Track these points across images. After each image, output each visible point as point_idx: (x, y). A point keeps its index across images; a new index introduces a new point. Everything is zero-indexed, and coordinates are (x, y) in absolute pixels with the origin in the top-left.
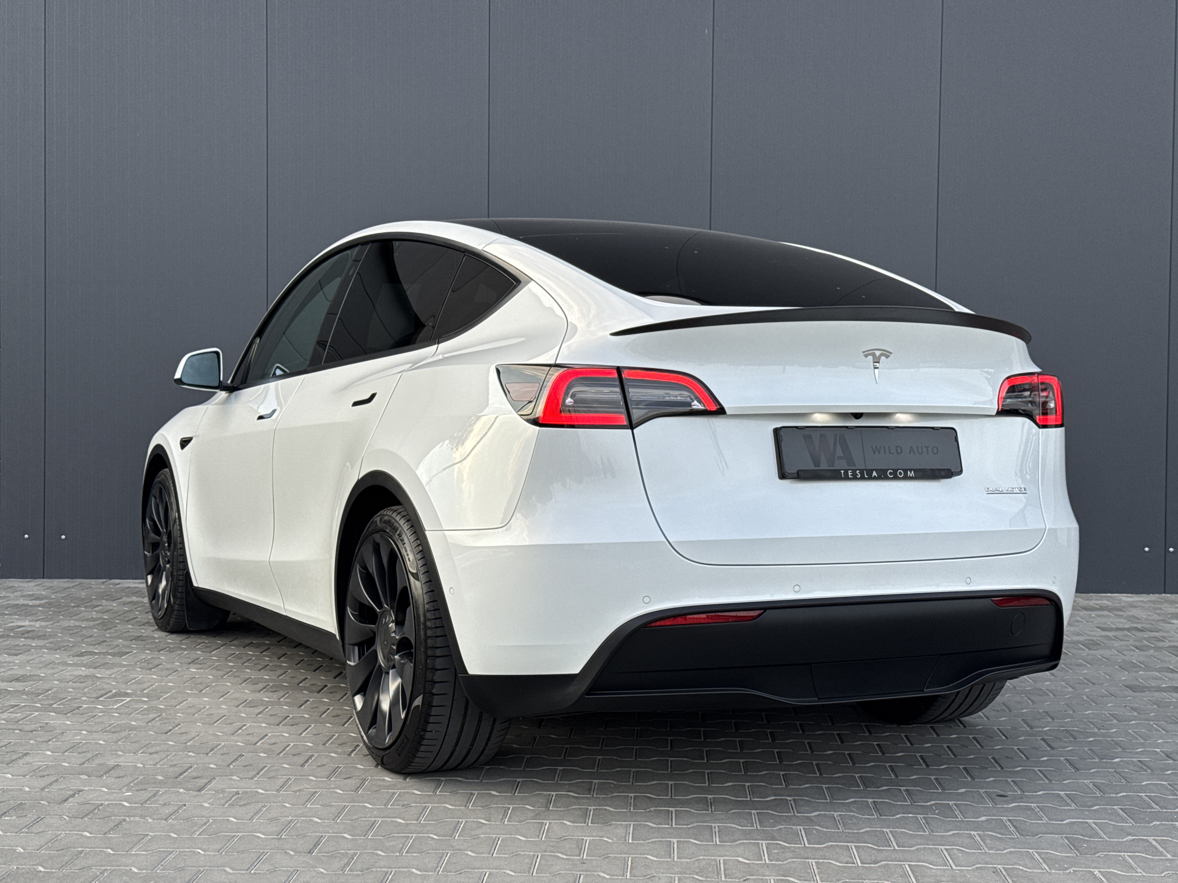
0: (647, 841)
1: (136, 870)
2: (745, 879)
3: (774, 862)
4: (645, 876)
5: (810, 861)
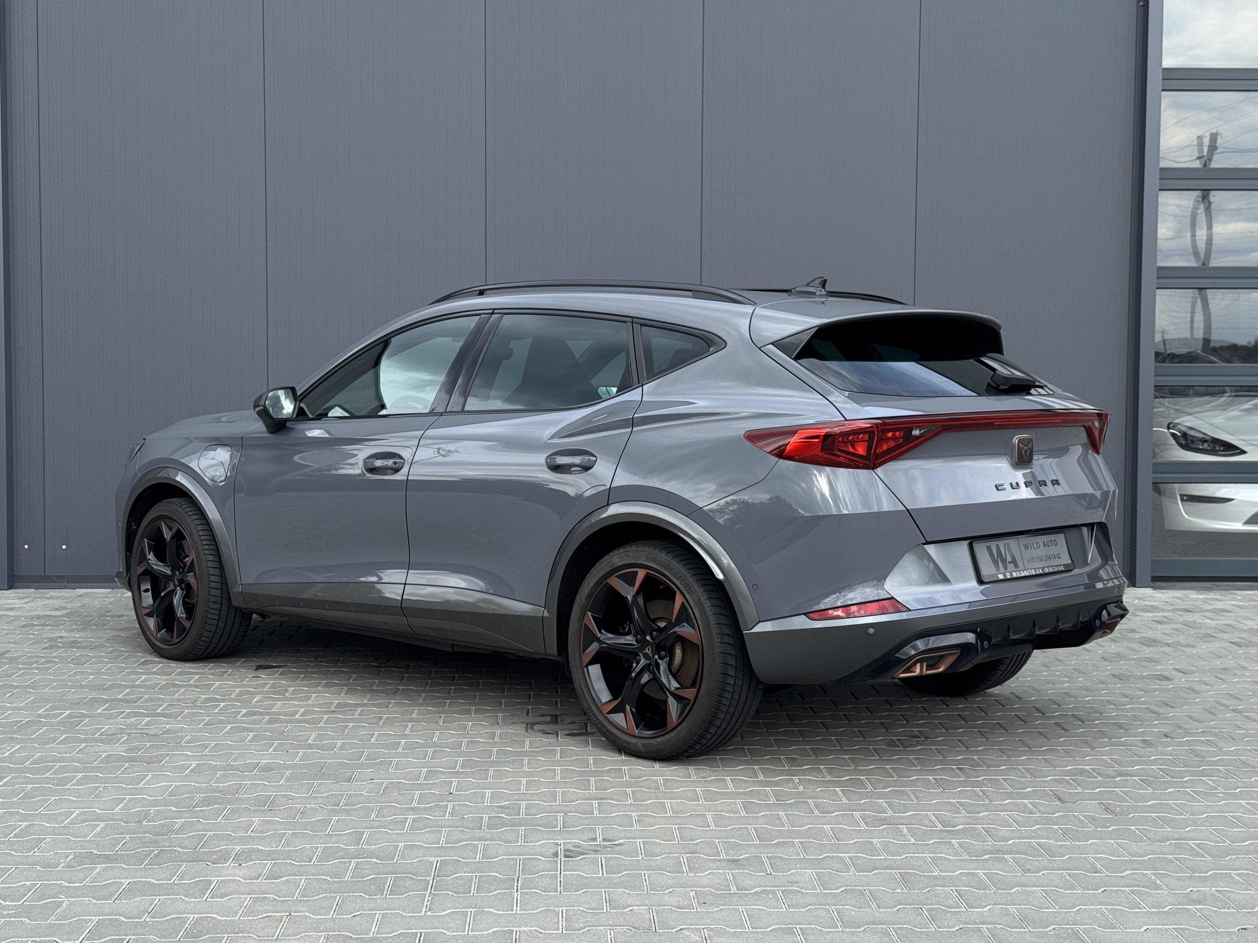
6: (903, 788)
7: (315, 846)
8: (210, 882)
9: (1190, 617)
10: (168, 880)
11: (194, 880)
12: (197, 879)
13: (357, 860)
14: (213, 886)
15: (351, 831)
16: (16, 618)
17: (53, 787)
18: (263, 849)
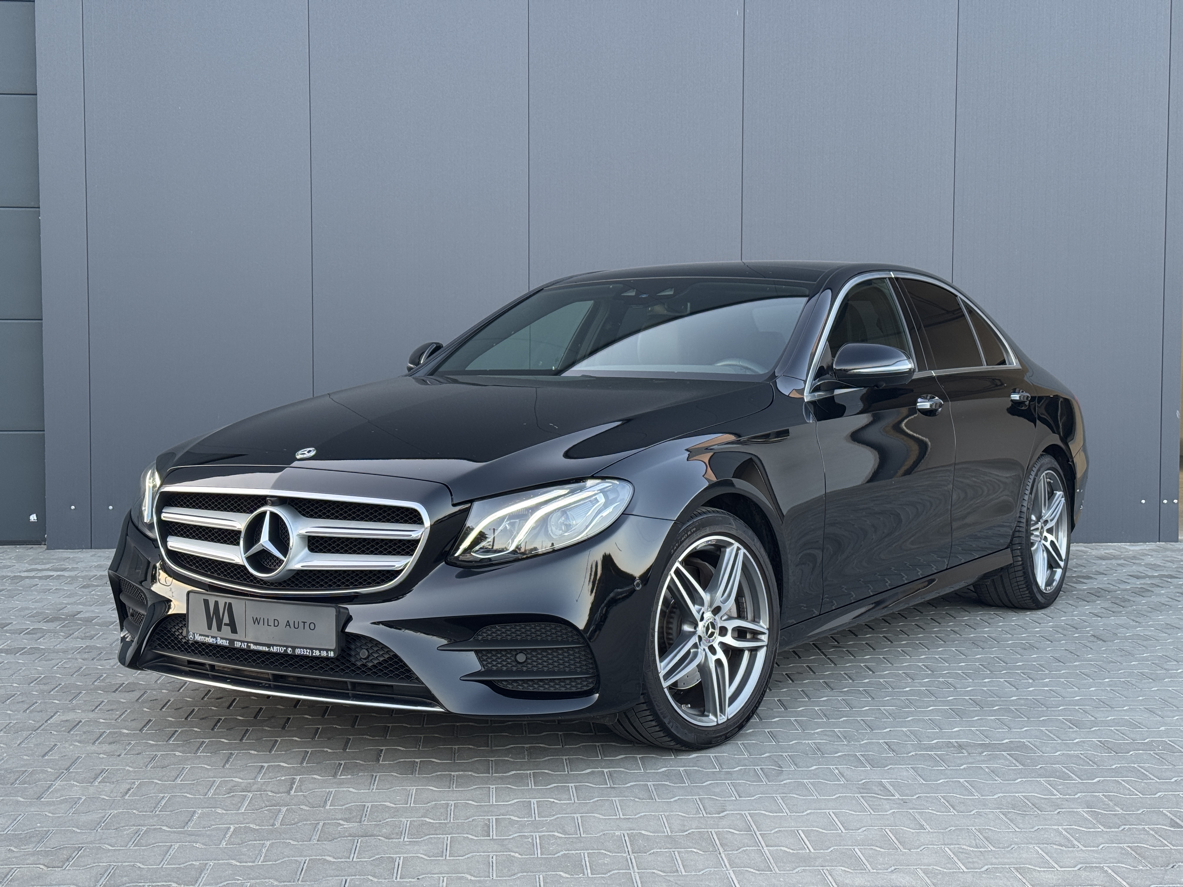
0: (939, 782)
1: (516, 819)
2: (1057, 811)
3: (1067, 797)
4: (970, 812)
5: (1096, 794)
7: (486, 818)
8: (393, 860)
10: (346, 858)
11: (374, 858)
12: (377, 856)
13: (537, 834)
14: (397, 864)
15: (516, 801)
16: (74, 578)
17: (180, 754)
18: (432, 821)
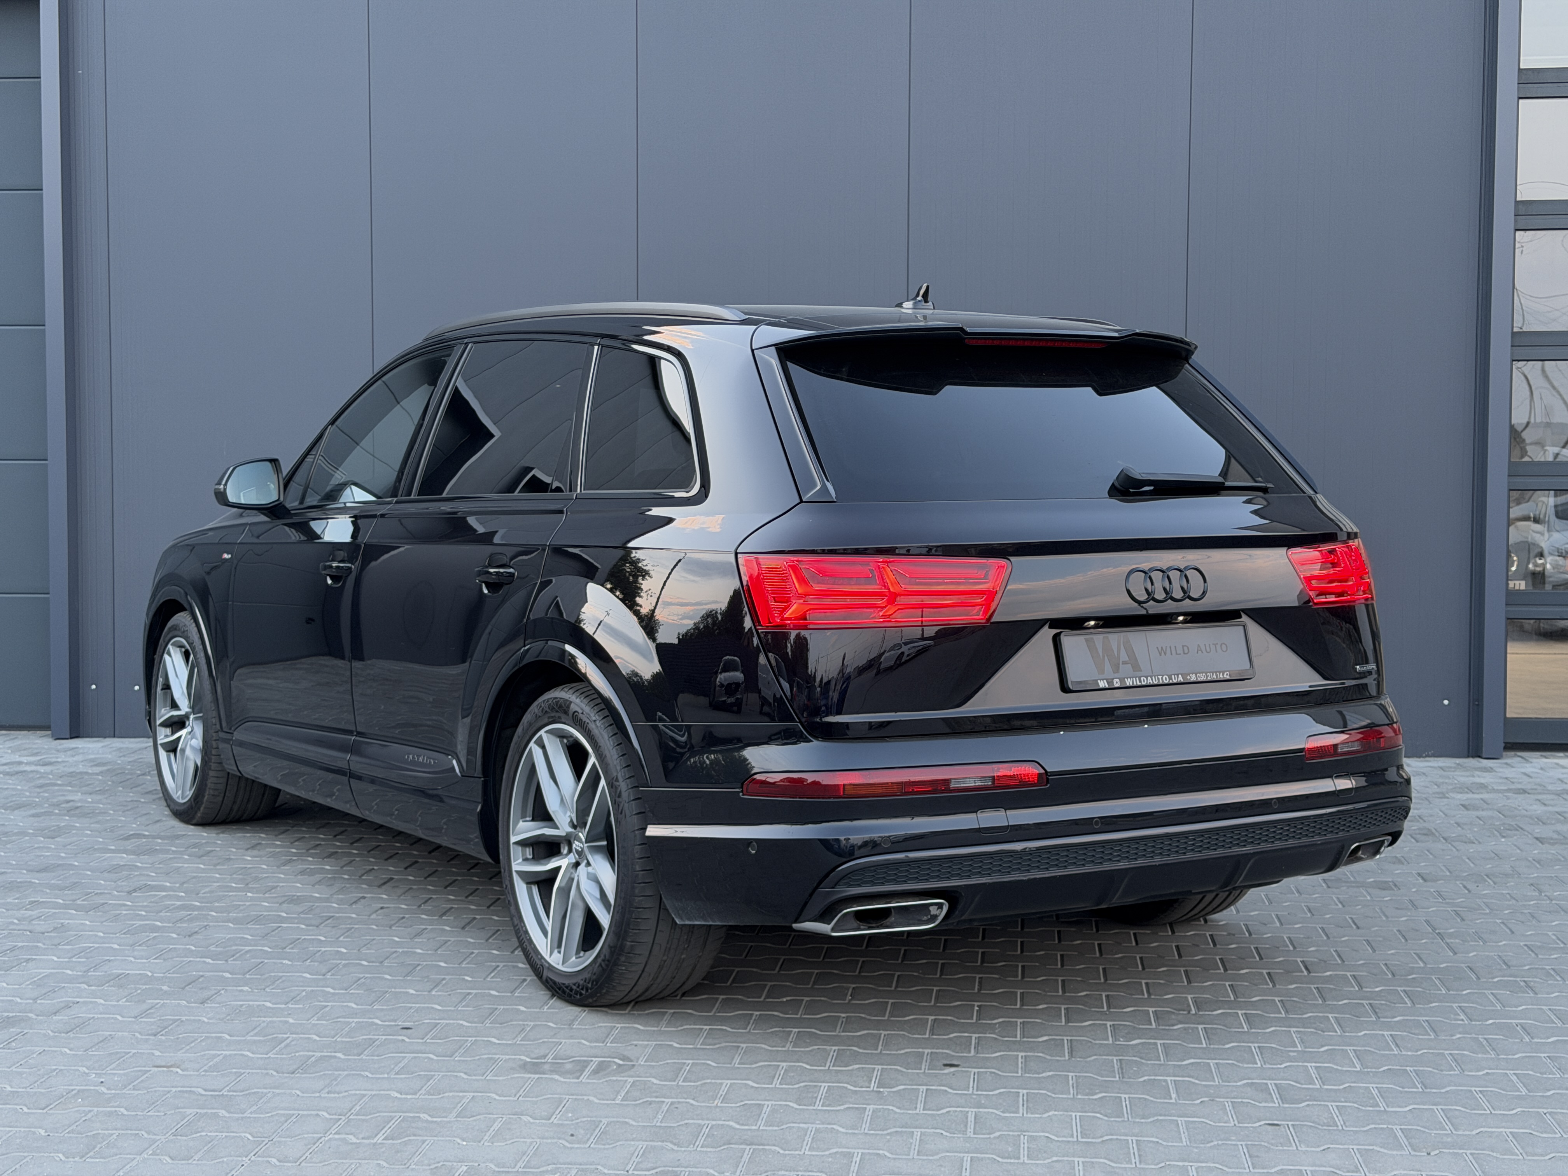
6: (881, 1032)
9: (1519, 800)
